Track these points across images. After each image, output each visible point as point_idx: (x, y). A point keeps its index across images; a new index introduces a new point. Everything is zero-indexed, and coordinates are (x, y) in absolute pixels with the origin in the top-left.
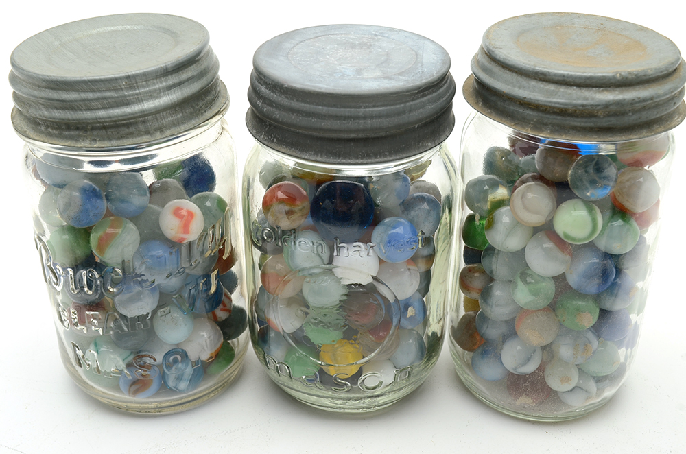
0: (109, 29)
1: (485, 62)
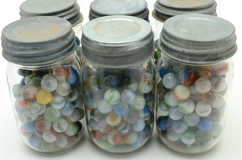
1: (158, 5)
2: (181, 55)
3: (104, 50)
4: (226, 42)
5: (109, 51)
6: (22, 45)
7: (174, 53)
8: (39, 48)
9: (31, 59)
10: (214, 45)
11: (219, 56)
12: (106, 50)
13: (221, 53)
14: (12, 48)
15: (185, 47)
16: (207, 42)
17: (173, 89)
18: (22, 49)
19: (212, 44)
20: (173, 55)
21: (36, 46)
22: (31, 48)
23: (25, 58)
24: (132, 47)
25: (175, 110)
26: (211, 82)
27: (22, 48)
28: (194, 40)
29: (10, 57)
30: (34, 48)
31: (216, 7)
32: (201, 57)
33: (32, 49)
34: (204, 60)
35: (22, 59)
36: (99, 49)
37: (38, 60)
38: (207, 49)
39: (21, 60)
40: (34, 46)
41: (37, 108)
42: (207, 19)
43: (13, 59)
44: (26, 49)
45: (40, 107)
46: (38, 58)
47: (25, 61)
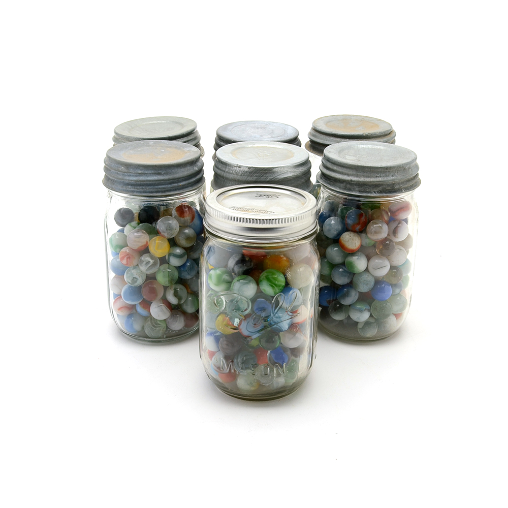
0: (150, 122)
1: (314, 133)
2: (348, 186)
3: (248, 176)
4: (405, 169)
5: (255, 178)
6: (141, 168)
7: (339, 184)
8: (163, 173)
9: (151, 187)
10: (389, 172)
11: (397, 187)
12: (251, 176)
13: (399, 184)
14: (125, 172)
15: (353, 175)
16: (380, 168)
17: (337, 238)
18: (140, 174)
19: (387, 170)
20: (337, 187)
21: (158, 170)
22: (153, 172)
23: (143, 186)
24: (285, 173)
25: (341, 270)
26: (388, 227)
27: (140, 172)
28: (365, 165)
29: (120, 187)
30: (156, 172)
31: (395, 137)
32: (373, 188)
33: (153, 174)
34: (378, 192)
35: (138, 187)
36: (241, 175)
37: (159, 188)
38: (381, 177)
39: (137, 189)
40: (156, 170)
41: (148, 262)
42: (382, 148)
43: (125, 189)
44: (146, 173)
45: (152, 261)
46: (160, 187)
47: (142, 190)
